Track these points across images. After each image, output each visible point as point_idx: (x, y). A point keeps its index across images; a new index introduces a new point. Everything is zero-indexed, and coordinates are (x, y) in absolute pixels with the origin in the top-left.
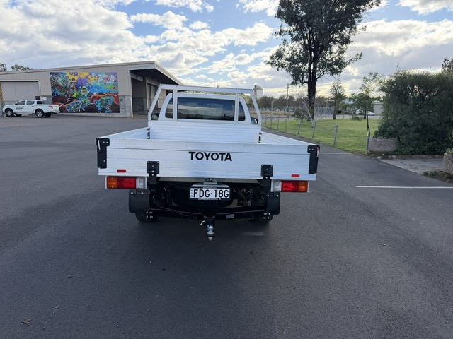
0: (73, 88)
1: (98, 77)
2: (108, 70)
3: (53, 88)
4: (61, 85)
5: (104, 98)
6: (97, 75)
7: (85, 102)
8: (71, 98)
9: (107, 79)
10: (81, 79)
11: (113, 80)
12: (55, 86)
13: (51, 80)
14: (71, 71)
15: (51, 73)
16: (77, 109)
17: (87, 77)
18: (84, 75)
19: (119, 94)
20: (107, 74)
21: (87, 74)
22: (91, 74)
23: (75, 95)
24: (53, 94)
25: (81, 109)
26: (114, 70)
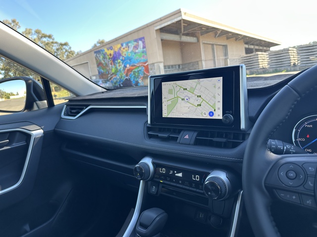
0: (111, 64)
1: (129, 47)
2: (136, 36)
3: (98, 66)
4: (103, 62)
5: (136, 70)
6: (127, 44)
7: (121, 77)
8: (111, 75)
9: (136, 47)
10: (115, 53)
11: (142, 47)
12: (99, 64)
13: (96, 59)
14: (108, 46)
15: (95, 52)
16: (117, 85)
17: (120, 49)
18: (117, 47)
19: (149, 62)
20: (136, 41)
21: (119, 46)
22: (122, 45)
23: (113, 71)
24: (99, 72)
25: (120, 85)
26: (141, 35)
